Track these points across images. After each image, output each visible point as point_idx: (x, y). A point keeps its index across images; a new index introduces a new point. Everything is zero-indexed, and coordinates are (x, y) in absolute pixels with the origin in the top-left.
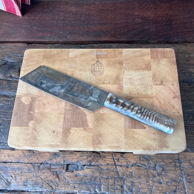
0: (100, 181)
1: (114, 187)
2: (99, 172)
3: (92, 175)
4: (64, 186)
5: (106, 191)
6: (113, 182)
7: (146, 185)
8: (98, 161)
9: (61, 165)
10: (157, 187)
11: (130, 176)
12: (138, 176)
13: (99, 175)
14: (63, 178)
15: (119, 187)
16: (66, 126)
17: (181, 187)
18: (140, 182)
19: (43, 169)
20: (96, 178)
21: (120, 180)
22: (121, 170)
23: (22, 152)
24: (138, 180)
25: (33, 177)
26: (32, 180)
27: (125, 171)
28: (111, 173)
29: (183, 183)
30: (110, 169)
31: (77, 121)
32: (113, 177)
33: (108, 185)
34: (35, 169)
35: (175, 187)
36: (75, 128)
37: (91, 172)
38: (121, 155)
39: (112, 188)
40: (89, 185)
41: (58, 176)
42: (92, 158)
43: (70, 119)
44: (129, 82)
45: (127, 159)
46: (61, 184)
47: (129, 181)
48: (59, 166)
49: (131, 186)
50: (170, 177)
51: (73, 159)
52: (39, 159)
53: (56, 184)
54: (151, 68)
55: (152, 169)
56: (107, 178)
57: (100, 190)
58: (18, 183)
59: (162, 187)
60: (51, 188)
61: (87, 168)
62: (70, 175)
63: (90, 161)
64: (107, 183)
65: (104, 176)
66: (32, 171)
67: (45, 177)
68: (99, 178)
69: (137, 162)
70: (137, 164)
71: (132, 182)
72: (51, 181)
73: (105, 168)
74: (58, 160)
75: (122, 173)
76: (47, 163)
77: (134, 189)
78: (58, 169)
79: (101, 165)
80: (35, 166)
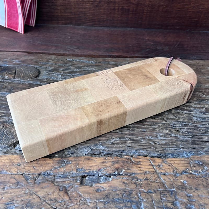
0: (138, 197)
1: (162, 205)
2: (135, 183)
3: (125, 188)
6: (159, 197)
8: (131, 168)
9: (73, 177)
11: (182, 188)
12: (195, 188)
13: (136, 188)
14: (75, 195)
15: (169, 205)
18: (200, 195)
19: (42, 182)
20: (130, 193)
21: (169, 194)
22: (167, 181)
23: (8, 159)
24: (196, 193)
25: (24, 195)
26: (22, 199)
27: (173, 181)
28: (153, 184)
30: (150, 179)
32: (158, 191)
33: (152, 203)
34: (28, 183)
37: (121, 184)
38: (162, 160)
39: (158, 207)
40: (121, 203)
41: (66, 193)
42: (120, 165)
45: (173, 166)
46: (72, 204)
47: (183, 195)
48: (69, 178)
49: (187, 202)
51: (90, 167)
52: (36, 168)
53: (65, 204)
56: (148, 193)
61: (114, 179)
62: (88, 189)
63: (117, 169)
64: (150, 199)
65: (143, 190)
66: (23, 186)
67: (45, 193)
68: (136, 192)
69: (187, 168)
70: (188, 171)
71: (188, 196)
72: (56, 200)
73: (142, 177)
74: (68, 168)
75: (170, 184)
76: (49, 175)
77: (193, 207)
78: (67, 183)
79: (136, 174)
80: (29, 178)
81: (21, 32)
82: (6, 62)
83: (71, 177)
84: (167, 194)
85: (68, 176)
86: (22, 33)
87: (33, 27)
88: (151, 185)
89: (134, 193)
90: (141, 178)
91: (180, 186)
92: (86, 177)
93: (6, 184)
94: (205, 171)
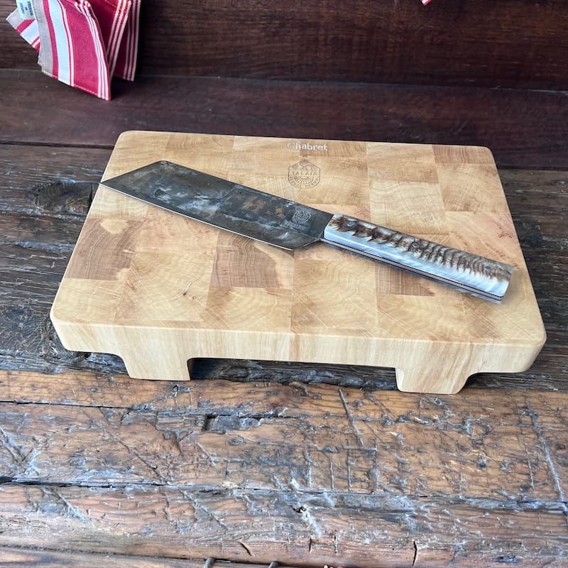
0: (305, 458)
1: (346, 473)
2: (302, 434)
3: (282, 440)
4: (194, 470)
5: (321, 483)
6: (344, 459)
7: (440, 471)
8: (299, 405)
9: (190, 416)
10: (472, 475)
11: (392, 447)
12: (416, 447)
13: (302, 441)
14: (192, 448)
15: (360, 475)
16: (219, 283)
17: (542, 475)
18: (422, 462)
19: (134, 423)
20: (291, 450)
21: (363, 457)
22: (365, 432)
23: (74, 379)
24: (416, 457)
25: (102, 443)
26: (98, 449)
27: (376, 433)
28: (337, 436)
29: (546, 467)
30: (334, 428)
31: (249, 273)
32: (344, 449)
33: (328, 469)
34: (109, 423)
35: (525, 477)
36: (243, 289)
37: (277, 432)
38: (364, 394)
39: (339, 477)
40: (272, 466)
41: (176, 443)
42: (281, 399)
43: (231, 269)
44: (385, 203)
45: (383, 405)
46: (185, 464)
47: (390, 459)
48: (182, 418)
49: (395, 472)
50: (507, 451)
51: (224, 400)
52: (125, 397)
53: (171, 463)
54: (437, 179)
55: (454, 429)
56: (325, 451)
57: (304, 482)
58: (51, 457)
59: (488, 475)
60: (153, 472)
61: (266, 423)
62: (214, 439)
63: (274, 406)
64: (326, 463)
65: (316, 445)
66: (101, 427)
67: (139, 442)
68: (301, 449)
69: (411, 412)
70: (412, 418)
71: (399, 463)
72: (156, 455)
73: (318, 423)
74: (182, 400)
75: (370, 439)
76: (148, 410)
77: (405, 481)
78: (178, 426)
79: (308, 416)
80: (111, 414)
81: (103, 98)
82: (71, 174)
83: (186, 416)
84: (359, 457)
85: (181, 414)
86: (107, 99)
87: (130, 81)
88: (333, 438)
89: (297, 450)
90: (316, 425)
91: (389, 443)
92: (214, 417)
93: (71, 423)
94: (446, 419)
